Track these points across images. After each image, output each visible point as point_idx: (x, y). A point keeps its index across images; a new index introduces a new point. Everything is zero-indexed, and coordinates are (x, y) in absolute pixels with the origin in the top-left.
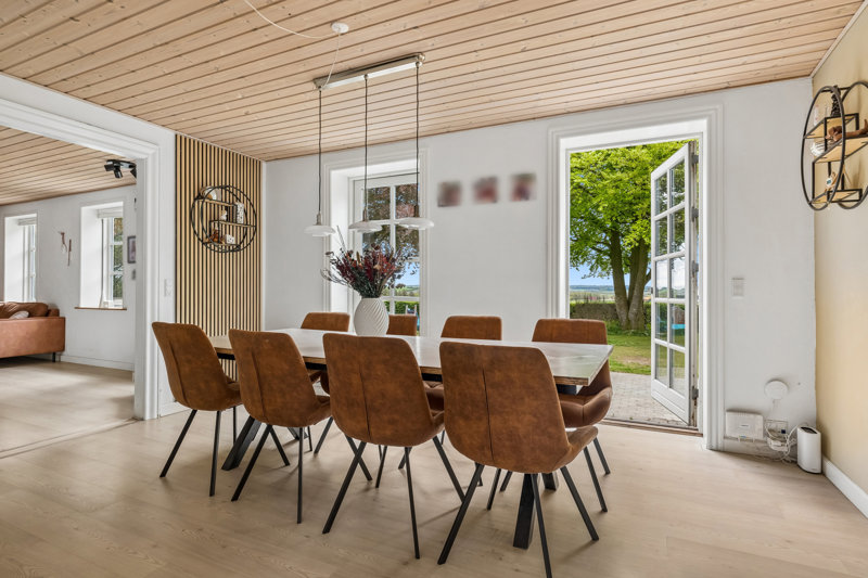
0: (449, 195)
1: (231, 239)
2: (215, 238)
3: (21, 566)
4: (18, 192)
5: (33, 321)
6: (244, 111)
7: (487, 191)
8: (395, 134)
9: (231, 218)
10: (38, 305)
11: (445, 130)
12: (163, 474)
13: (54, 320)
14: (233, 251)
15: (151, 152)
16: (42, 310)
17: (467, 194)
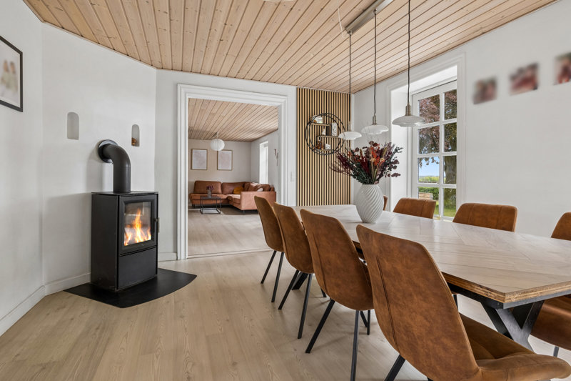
0: (485, 91)
1: (328, 146)
2: (318, 146)
3: (184, 308)
4: (260, 131)
5: (264, 192)
6: (320, 64)
7: (526, 79)
8: (434, 49)
9: (329, 132)
10: (266, 185)
11: (480, 32)
12: (262, 282)
13: (272, 193)
14: (332, 153)
15: (283, 100)
16: (267, 188)
17: (504, 86)
